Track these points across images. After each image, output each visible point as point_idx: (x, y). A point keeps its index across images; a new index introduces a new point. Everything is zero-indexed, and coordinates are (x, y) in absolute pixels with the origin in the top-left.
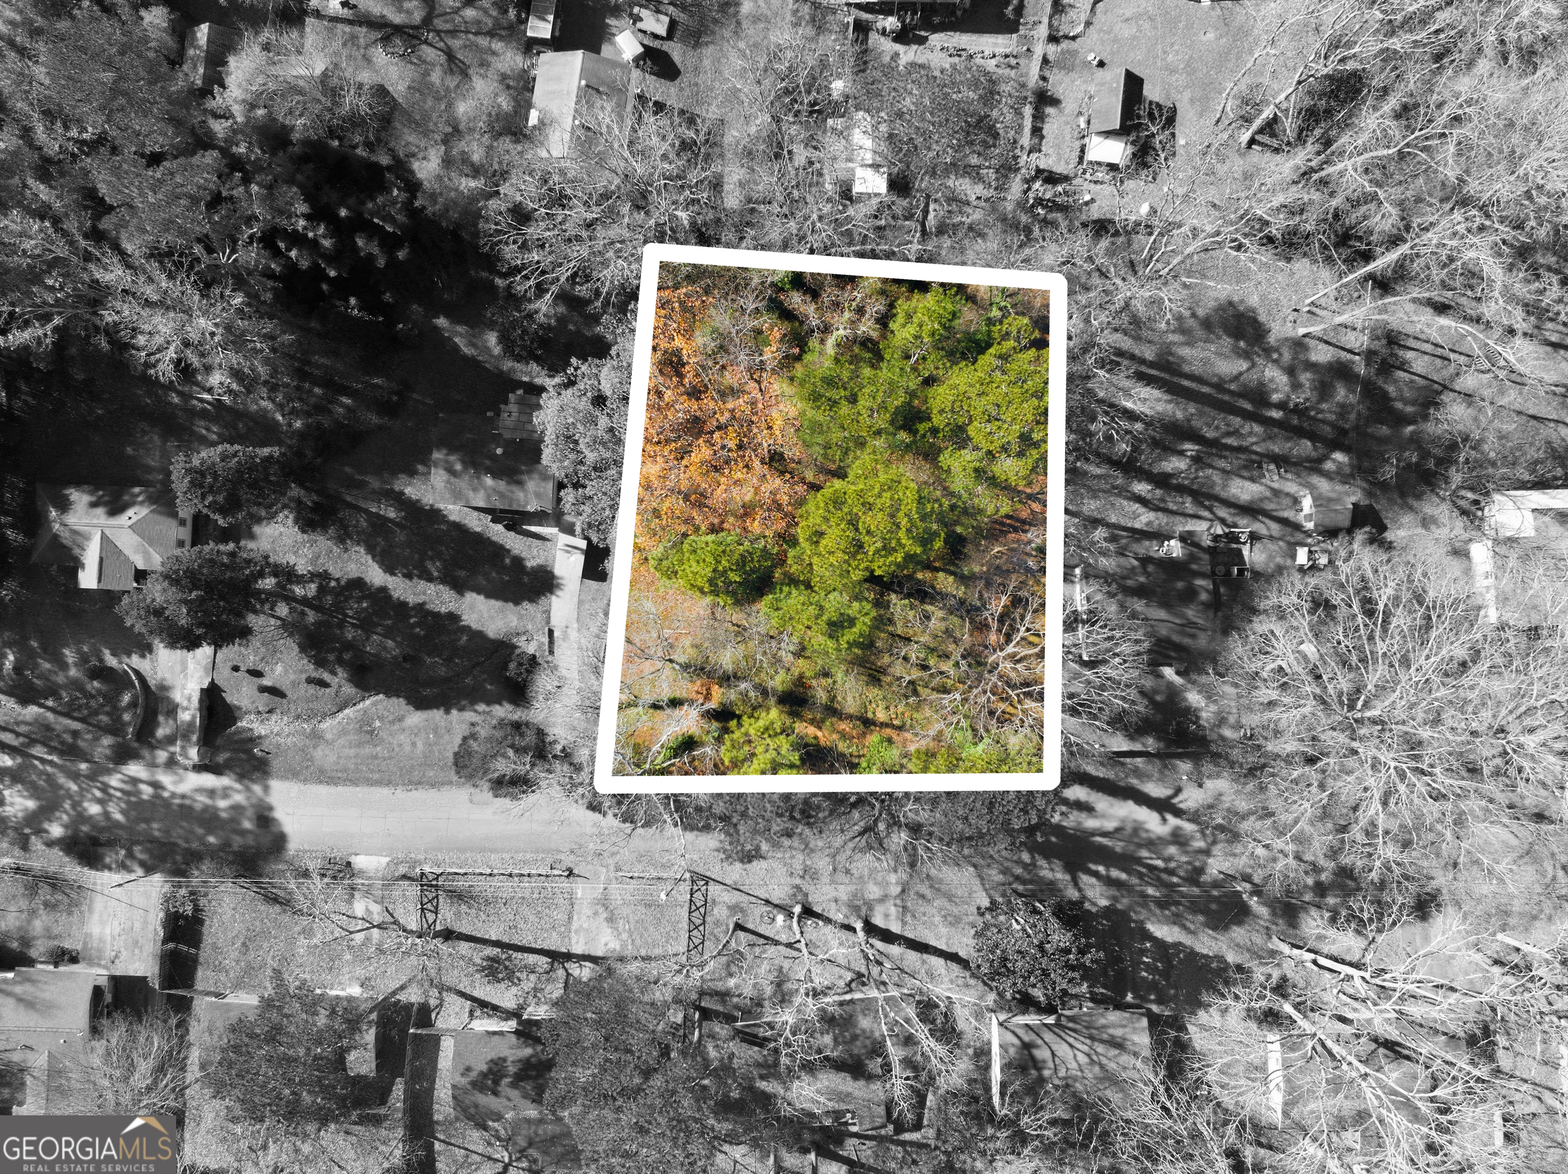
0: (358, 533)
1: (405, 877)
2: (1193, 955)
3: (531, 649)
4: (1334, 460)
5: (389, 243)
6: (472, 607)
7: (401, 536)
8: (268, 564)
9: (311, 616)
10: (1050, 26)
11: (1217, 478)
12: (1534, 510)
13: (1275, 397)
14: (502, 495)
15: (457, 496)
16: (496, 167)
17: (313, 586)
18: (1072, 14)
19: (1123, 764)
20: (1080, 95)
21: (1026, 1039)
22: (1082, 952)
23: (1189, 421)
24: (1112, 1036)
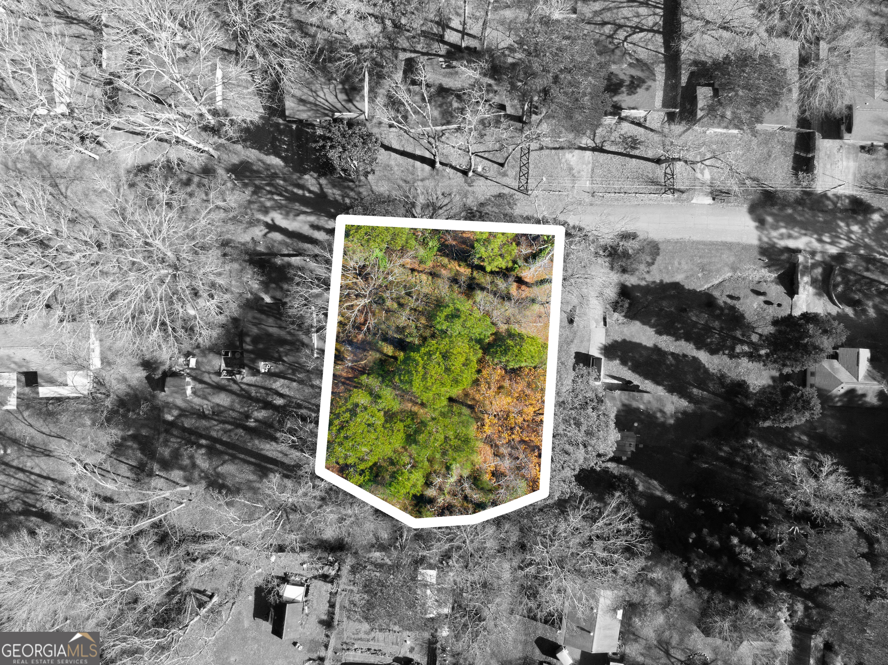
0: (713, 380)
1: (682, 192)
2: (260, 149)
3: (616, 315)
4: (173, 416)
5: (700, 542)
6: (649, 338)
7: (690, 378)
8: (764, 361)
9: (738, 334)
11: (237, 406)
12: (67, 385)
13: (203, 451)
14: (633, 398)
15: (659, 399)
16: (641, 585)
17: (738, 350)
19: (294, 250)
20: (307, 626)
21: (350, 105)
22: (324, 147)
23: (252, 439)
24: (304, 105)
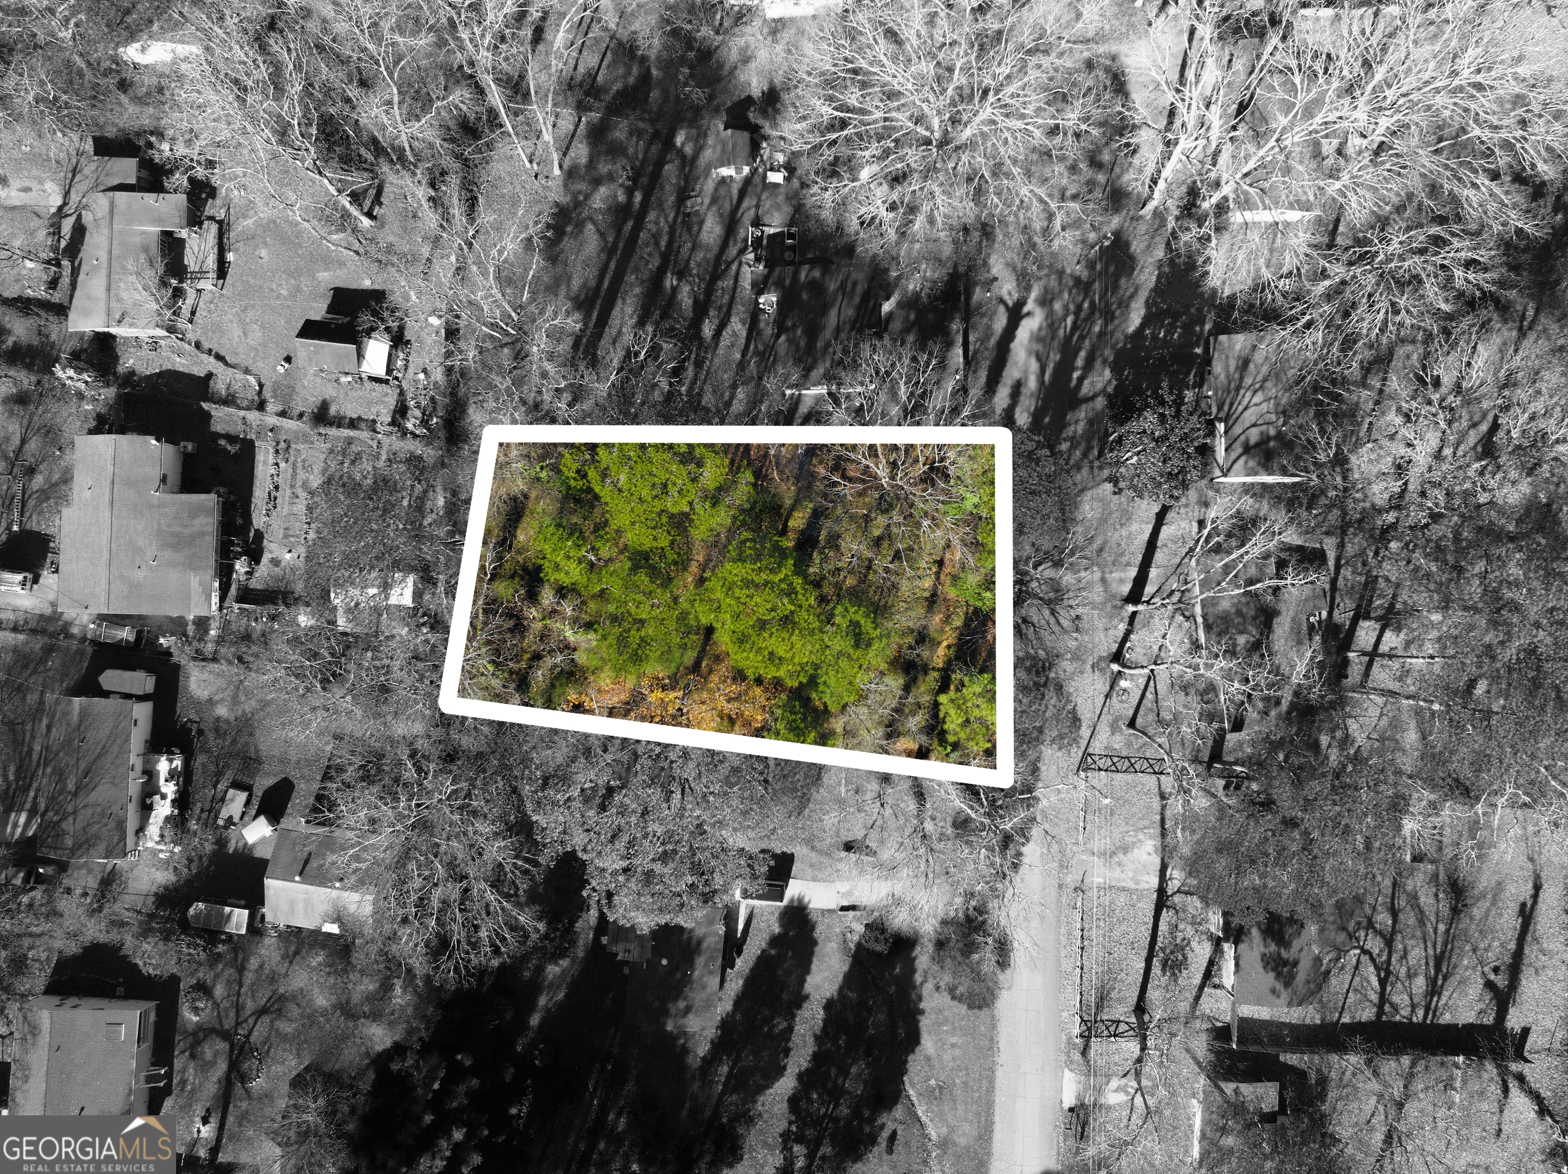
0: (744, 1103)
1: (1084, 1052)
2: (1156, 290)
3: (860, 928)
4: (683, 144)
5: (455, 1074)
6: (818, 987)
7: (748, 1060)
9: (826, 1149)
10: (248, 409)
11: (700, 256)
13: (622, 198)
14: (711, 958)
15: (709, 1005)
16: (382, 966)
17: (797, 1148)
18: (237, 386)
19: (976, 352)
20: (318, 380)
21: (1240, 450)
22: (1162, 403)
23: (643, 282)
24: (1237, 368)
